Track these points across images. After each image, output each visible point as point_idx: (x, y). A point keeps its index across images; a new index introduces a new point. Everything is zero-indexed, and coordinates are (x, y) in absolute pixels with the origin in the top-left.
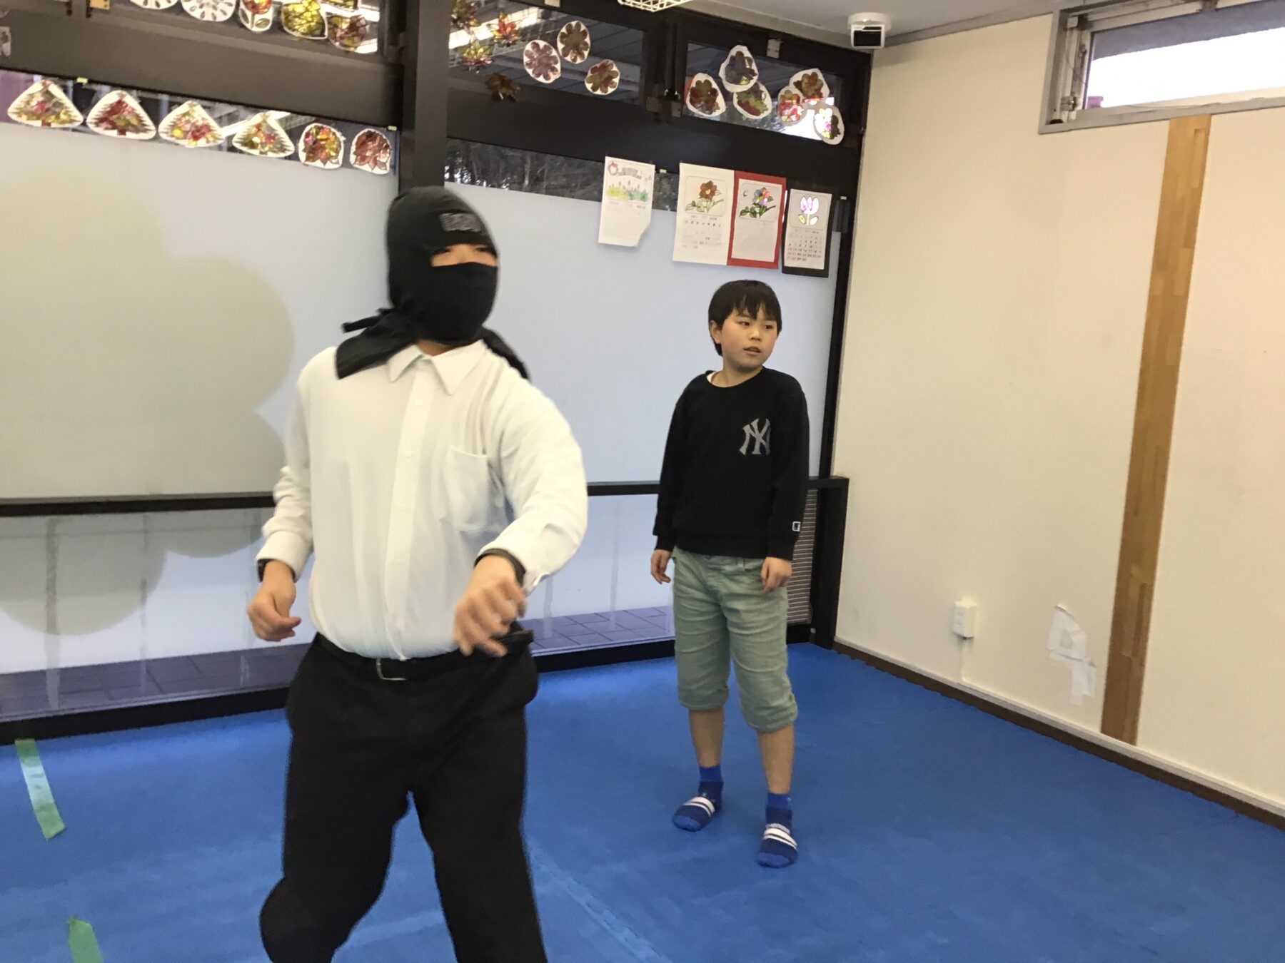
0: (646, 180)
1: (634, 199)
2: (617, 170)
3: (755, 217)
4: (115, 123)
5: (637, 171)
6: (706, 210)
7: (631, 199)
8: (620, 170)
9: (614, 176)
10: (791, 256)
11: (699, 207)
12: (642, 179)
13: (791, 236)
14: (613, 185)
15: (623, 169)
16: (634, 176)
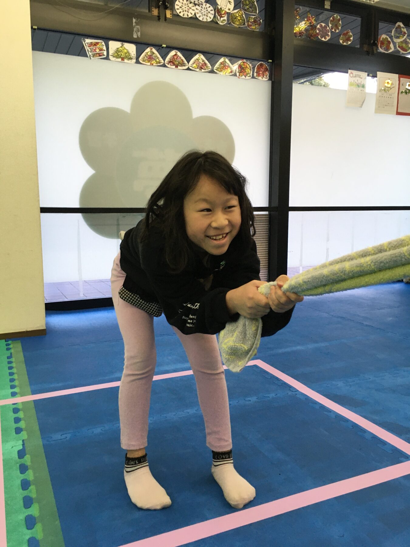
4: (174, 63)
6: (387, 91)
7: (358, 87)
9: (352, 78)
12: (363, 79)
14: (351, 82)
15: (355, 75)
16: (360, 77)
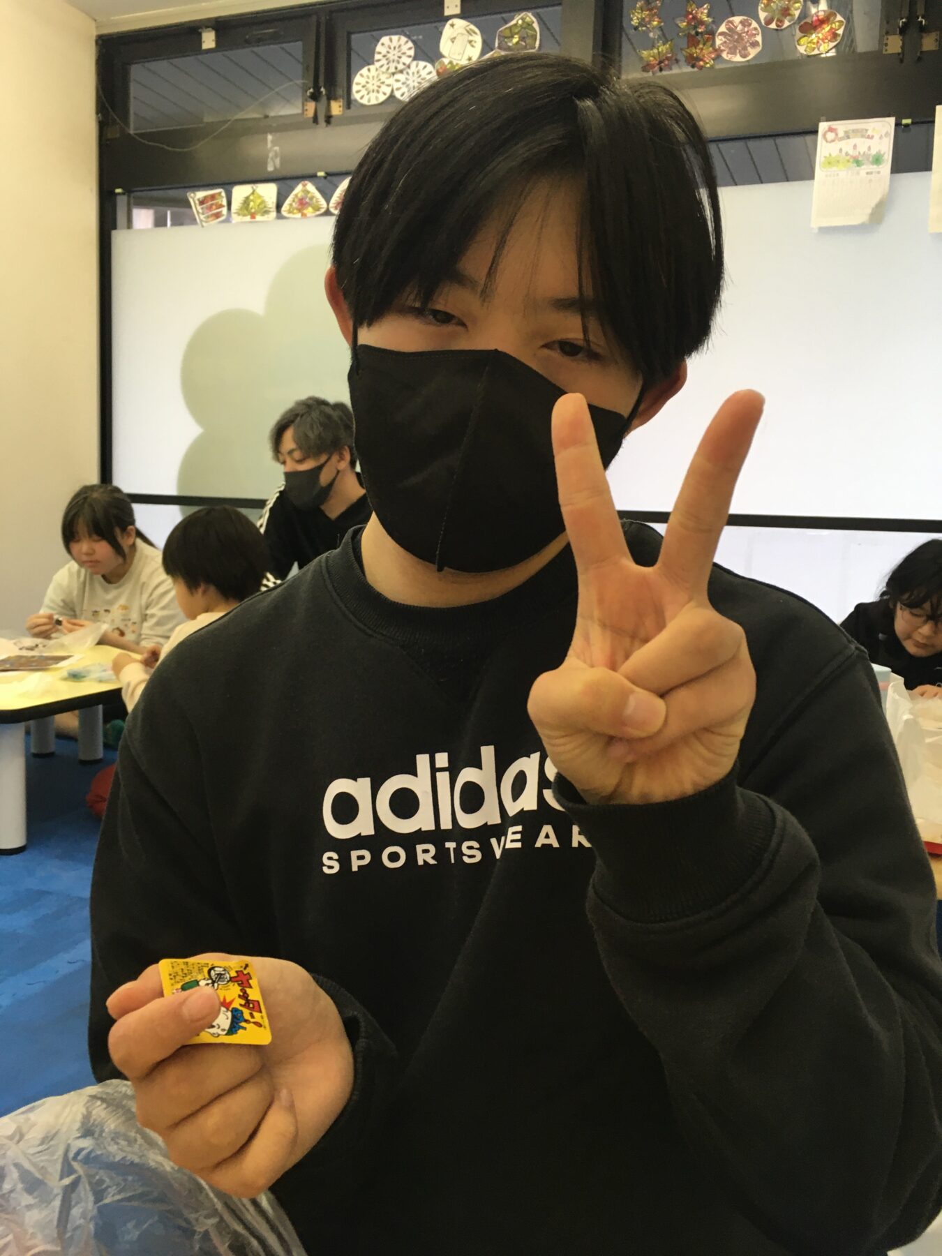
0: (881, 137)
1: (863, 164)
2: (837, 135)
5: (867, 130)
7: (858, 166)
8: (841, 134)
9: (833, 144)
12: (877, 137)
14: (830, 155)
15: (846, 132)
16: (863, 136)
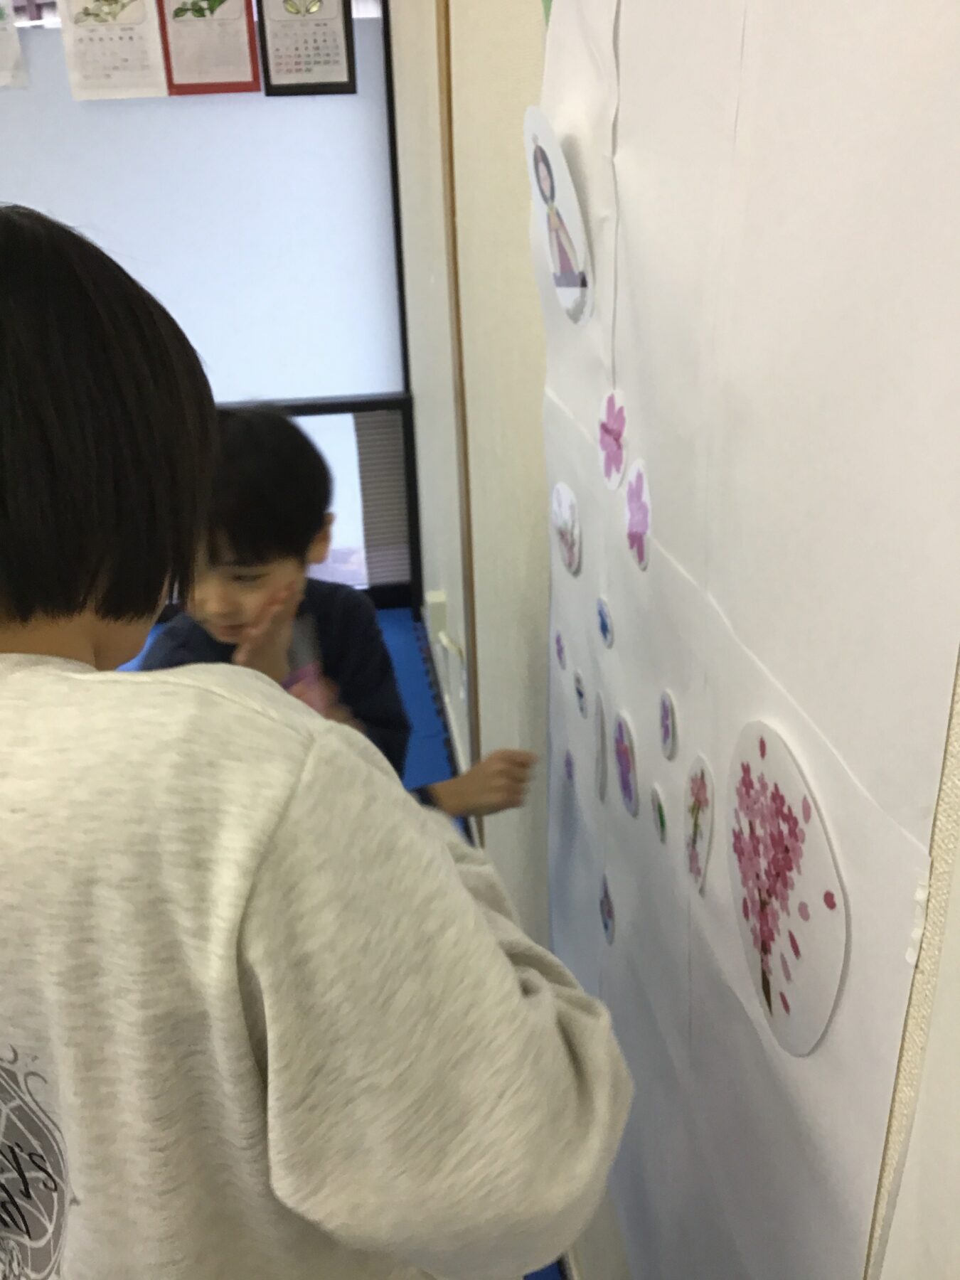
3: (203, 15)
10: (284, 68)
11: (97, 15)
13: (275, 35)
